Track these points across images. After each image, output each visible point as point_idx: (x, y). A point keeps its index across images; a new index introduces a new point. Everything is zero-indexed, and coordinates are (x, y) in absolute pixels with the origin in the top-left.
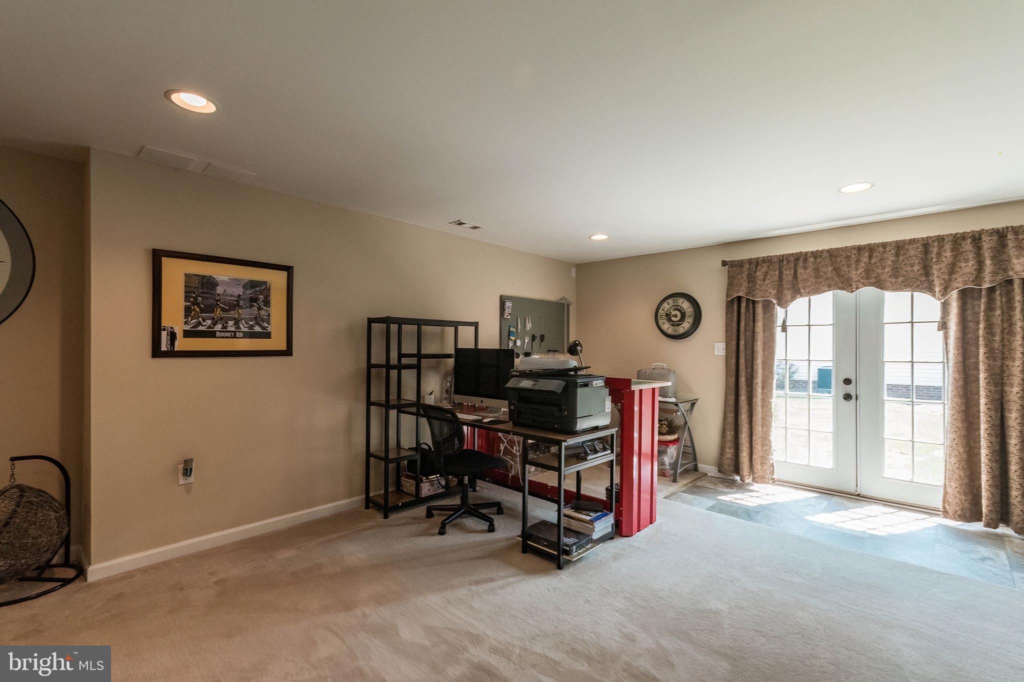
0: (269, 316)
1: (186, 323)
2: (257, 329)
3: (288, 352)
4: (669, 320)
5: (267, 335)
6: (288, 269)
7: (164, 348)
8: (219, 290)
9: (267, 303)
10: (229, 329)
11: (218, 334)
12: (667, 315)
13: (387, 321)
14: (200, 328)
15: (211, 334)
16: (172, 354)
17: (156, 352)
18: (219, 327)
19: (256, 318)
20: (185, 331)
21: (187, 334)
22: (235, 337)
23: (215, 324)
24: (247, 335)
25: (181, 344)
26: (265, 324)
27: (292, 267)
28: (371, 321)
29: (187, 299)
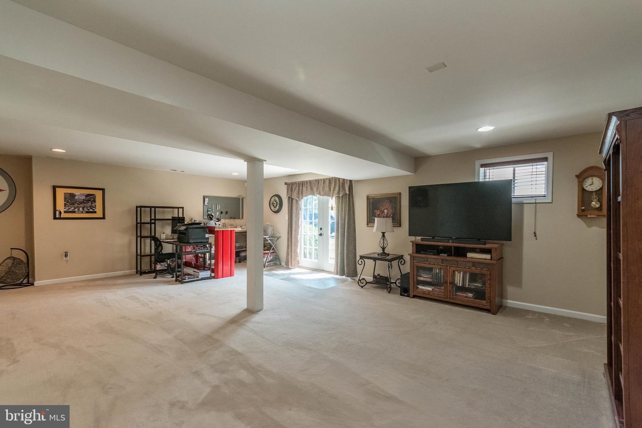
0: (95, 206)
1: (65, 209)
2: (91, 210)
3: (104, 218)
4: (273, 205)
5: (95, 212)
6: (103, 190)
7: (57, 216)
8: (76, 198)
9: (95, 201)
10: (80, 210)
11: (76, 212)
12: (273, 203)
13: (141, 207)
14: (70, 210)
15: (74, 212)
16: (60, 218)
17: (55, 218)
18: (77, 210)
19: (90, 207)
20: (64, 211)
21: (65, 212)
22: (83, 213)
23: (75, 209)
24: (87, 212)
25: (63, 215)
26: (94, 209)
27: (104, 189)
28: (137, 207)
29: (65, 201)
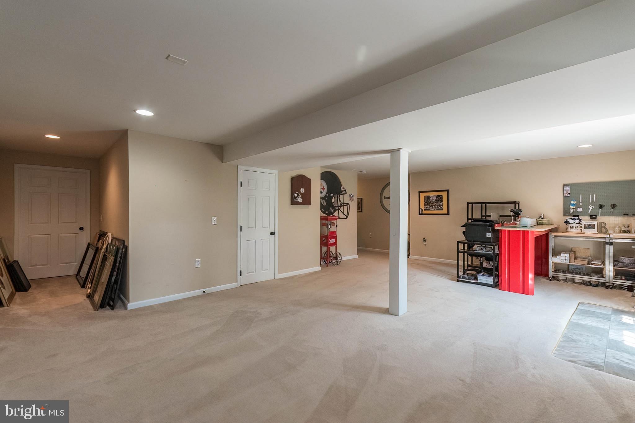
0: (443, 204)
1: (425, 207)
2: (440, 208)
3: (448, 214)
5: (442, 209)
6: (448, 191)
7: (421, 213)
8: (431, 199)
9: (442, 201)
10: (433, 208)
11: (431, 210)
13: (472, 204)
14: (427, 208)
15: (429, 210)
16: (422, 214)
17: (420, 214)
18: (431, 208)
19: (439, 205)
20: (424, 209)
21: (425, 210)
22: (434, 210)
23: (430, 207)
24: (437, 210)
25: (424, 212)
26: (442, 207)
27: (449, 190)
28: (468, 203)
29: (425, 202)
